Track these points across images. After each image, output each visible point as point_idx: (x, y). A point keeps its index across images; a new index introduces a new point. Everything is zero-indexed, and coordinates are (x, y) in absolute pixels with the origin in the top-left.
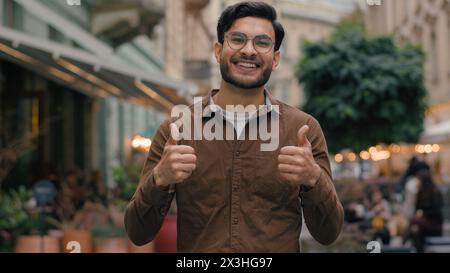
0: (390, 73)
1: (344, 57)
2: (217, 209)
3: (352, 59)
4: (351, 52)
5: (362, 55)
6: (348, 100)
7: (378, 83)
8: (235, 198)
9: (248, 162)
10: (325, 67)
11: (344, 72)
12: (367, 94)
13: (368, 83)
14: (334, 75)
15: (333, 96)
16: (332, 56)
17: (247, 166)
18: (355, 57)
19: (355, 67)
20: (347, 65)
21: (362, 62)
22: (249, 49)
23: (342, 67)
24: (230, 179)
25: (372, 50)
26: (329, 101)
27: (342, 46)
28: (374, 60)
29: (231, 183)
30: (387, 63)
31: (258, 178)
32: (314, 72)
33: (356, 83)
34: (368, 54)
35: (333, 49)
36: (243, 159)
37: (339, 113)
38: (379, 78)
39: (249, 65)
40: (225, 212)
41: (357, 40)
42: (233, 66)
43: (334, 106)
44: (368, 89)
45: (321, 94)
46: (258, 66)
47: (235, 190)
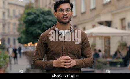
0: (51, 21)
1: (38, 16)
3: (40, 17)
4: (40, 14)
5: (43, 15)
6: (39, 28)
7: (48, 23)
8: (64, 54)
9: (67, 44)
10: (33, 19)
11: (38, 20)
12: (45, 27)
13: (45, 23)
14: (35, 21)
15: (35, 27)
16: (35, 15)
18: (41, 16)
19: (41, 19)
21: (43, 17)
23: (37, 19)
25: (46, 14)
26: (34, 28)
27: (38, 13)
28: (47, 17)
29: (63, 50)
30: (50, 18)
32: (29, 20)
33: (41, 23)
34: (45, 15)
35: (35, 13)
36: (66, 43)
37: (36, 32)
38: (48, 22)
41: (42, 11)
43: (35, 30)
44: (45, 25)
45: (31, 26)
47: (64, 52)
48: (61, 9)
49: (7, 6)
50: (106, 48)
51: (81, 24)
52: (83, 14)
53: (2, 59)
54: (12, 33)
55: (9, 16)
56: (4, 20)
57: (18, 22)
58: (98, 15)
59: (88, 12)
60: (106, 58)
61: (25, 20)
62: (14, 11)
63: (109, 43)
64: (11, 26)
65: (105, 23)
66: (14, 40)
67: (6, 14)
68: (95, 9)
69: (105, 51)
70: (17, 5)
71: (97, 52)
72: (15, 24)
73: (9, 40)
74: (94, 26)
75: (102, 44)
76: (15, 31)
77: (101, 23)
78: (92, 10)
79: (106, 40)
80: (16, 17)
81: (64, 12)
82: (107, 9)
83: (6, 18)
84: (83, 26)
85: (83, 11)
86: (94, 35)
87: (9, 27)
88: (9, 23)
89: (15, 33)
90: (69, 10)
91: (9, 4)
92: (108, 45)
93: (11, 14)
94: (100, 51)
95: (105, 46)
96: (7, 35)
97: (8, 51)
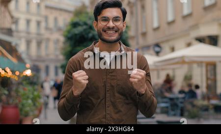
1: (91, 28)
2: (99, 100)
8: (108, 95)
9: (113, 77)
10: (82, 32)
11: (90, 35)
14: (86, 36)
16: (85, 27)
17: (113, 79)
20: (92, 32)
22: (111, 24)
23: (89, 32)
24: (105, 86)
29: (105, 88)
31: (118, 85)
32: (76, 35)
35: (85, 24)
36: (111, 76)
39: (112, 32)
40: (103, 101)
42: (104, 34)
45: (79, 46)
46: (116, 31)
47: (108, 91)
48: (105, 17)
49: (44, 12)
50: (209, 82)
51: (167, 41)
52: (170, 23)
53: (30, 101)
54: (52, 57)
55: (47, 28)
56: (39, 34)
57: (62, 39)
58: (195, 26)
59: (179, 20)
60: (209, 99)
61: (69, 35)
62: (56, 19)
63: (215, 74)
64: (52, 45)
65: (207, 40)
66: (56, 68)
67: (43, 25)
68: (190, 15)
69: (208, 87)
70: (61, 10)
71: (193, 88)
72: (57, 41)
73: (47, 68)
74: (189, 45)
75: (202, 75)
76: (58, 53)
77: (201, 40)
78: (185, 17)
79: (209, 68)
80: (59, 29)
81: (109, 22)
82: (211, 15)
83: (43, 31)
84: (171, 43)
85: (170, 18)
86: (187, 60)
87: (47, 47)
88: (48, 40)
89: (57, 56)
90: (119, 20)
91: (47, 7)
92: (212, 77)
93: (51, 24)
94: (197, 87)
95: (208, 79)
96: (43, 61)
97: (42, 87)
